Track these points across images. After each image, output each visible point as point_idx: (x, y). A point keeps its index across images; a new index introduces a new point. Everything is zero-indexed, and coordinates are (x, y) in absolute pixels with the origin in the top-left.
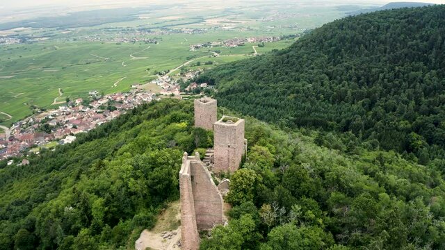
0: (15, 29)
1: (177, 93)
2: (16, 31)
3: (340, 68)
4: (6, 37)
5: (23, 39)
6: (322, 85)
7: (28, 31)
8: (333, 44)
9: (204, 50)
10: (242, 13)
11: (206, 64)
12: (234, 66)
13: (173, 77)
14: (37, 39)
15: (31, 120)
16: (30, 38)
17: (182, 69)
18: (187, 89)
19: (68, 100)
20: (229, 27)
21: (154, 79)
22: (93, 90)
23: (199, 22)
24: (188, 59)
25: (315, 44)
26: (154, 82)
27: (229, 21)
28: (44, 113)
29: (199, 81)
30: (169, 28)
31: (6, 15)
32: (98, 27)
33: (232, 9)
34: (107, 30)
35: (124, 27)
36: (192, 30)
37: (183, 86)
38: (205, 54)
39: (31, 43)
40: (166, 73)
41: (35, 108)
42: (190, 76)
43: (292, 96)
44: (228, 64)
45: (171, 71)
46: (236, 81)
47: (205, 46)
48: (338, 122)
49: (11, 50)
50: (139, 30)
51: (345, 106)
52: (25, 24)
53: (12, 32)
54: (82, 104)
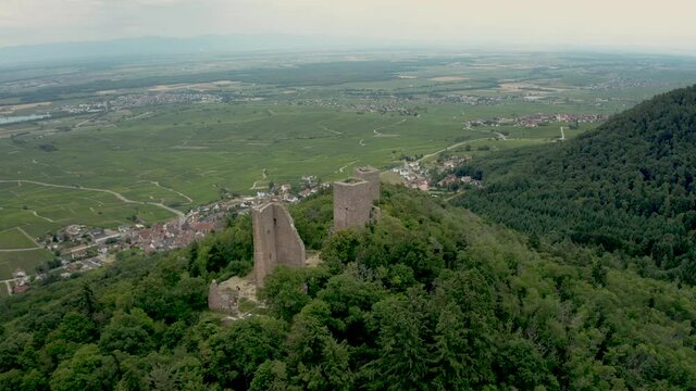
0: (219, 83)
1: (424, 187)
2: (219, 86)
3: (666, 162)
4: (204, 93)
5: (227, 97)
6: (631, 187)
7: (235, 86)
8: (662, 126)
9: (486, 129)
10: (561, 76)
11: (480, 149)
12: (517, 154)
13: (426, 165)
14: (247, 99)
15: (217, 207)
16: (236, 97)
17: (442, 154)
18: (441, 183)
19: (271, 185)
20: (536, 98)
21: (397, 166)
22: (308, 175)
23: (490, 87)
24: (458, 140)
25: (635, 125)
26: (395, 170)
27: (536, 87)
28: (237, 200)
29: (461, 173)
30: (442, 93)
31: (207, 62)
32: (336, 88)
33: (544, 69)
34: (348, 92)
35: (375, 89)
36: (476, 99)
37: (435, 179)
38: (485, 135)
39: (238, 103)
40: (417, 158)
41: (226, 192)
42: (450, 165)
43: (581, 200)
44: (508, 151)
45: (426, 157)
46: (510, 174)
47: (489, 123)
48: (638, 241)
49: (207, 111)
50: (396, 95)
51: (655, 220)
52: (232, 75)
53: (213, 86)
54: (289, 191)
